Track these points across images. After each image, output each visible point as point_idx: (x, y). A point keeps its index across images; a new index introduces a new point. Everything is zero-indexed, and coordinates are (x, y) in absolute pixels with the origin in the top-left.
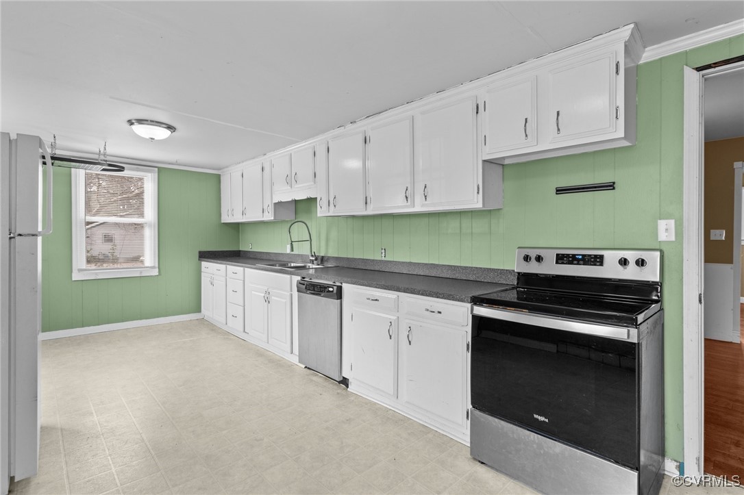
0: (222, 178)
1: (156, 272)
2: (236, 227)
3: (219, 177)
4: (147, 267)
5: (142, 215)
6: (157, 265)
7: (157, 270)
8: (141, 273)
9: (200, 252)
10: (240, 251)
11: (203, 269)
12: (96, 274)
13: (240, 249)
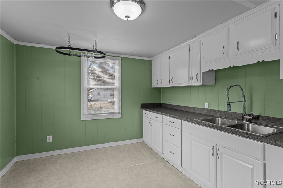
0: (152, 62)
1: (120, 116)
2: (159, 90)
3: (150, 62)
4: (116, 113)
5: (114, 85)
6: (121, 112)
7: (121, 114)
8: (113, 116)
9: (142, 104)
10: (161, 103)
11: (144, 114)
12: (92, 117)
13: (162, 102)
